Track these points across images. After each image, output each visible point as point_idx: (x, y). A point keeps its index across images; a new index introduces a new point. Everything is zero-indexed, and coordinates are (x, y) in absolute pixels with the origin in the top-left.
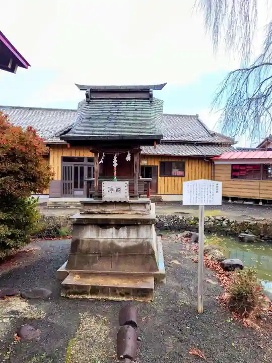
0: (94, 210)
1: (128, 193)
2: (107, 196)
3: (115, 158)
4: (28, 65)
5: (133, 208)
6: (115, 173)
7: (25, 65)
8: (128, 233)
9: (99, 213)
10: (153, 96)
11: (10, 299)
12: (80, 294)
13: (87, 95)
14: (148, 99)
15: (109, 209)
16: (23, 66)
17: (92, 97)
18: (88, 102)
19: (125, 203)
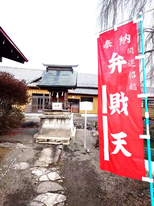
0: (48, 113)
1: (62, 107)
2: (54, 108)
3: (57, 94)
4: (28, 61)
5: (64, 113)
6: (58, 100)
7: (27, 61)
8: (61, 122)
9: (50, 115)
10: (73, 70)
11: (17, 143)
12: (43, 142)
13: (47, 69)
14: (71, 71)
15: (54, 113)
16: (26, 61)
17: (49, 69)
18: (47, 71)
19: (61, 111)
